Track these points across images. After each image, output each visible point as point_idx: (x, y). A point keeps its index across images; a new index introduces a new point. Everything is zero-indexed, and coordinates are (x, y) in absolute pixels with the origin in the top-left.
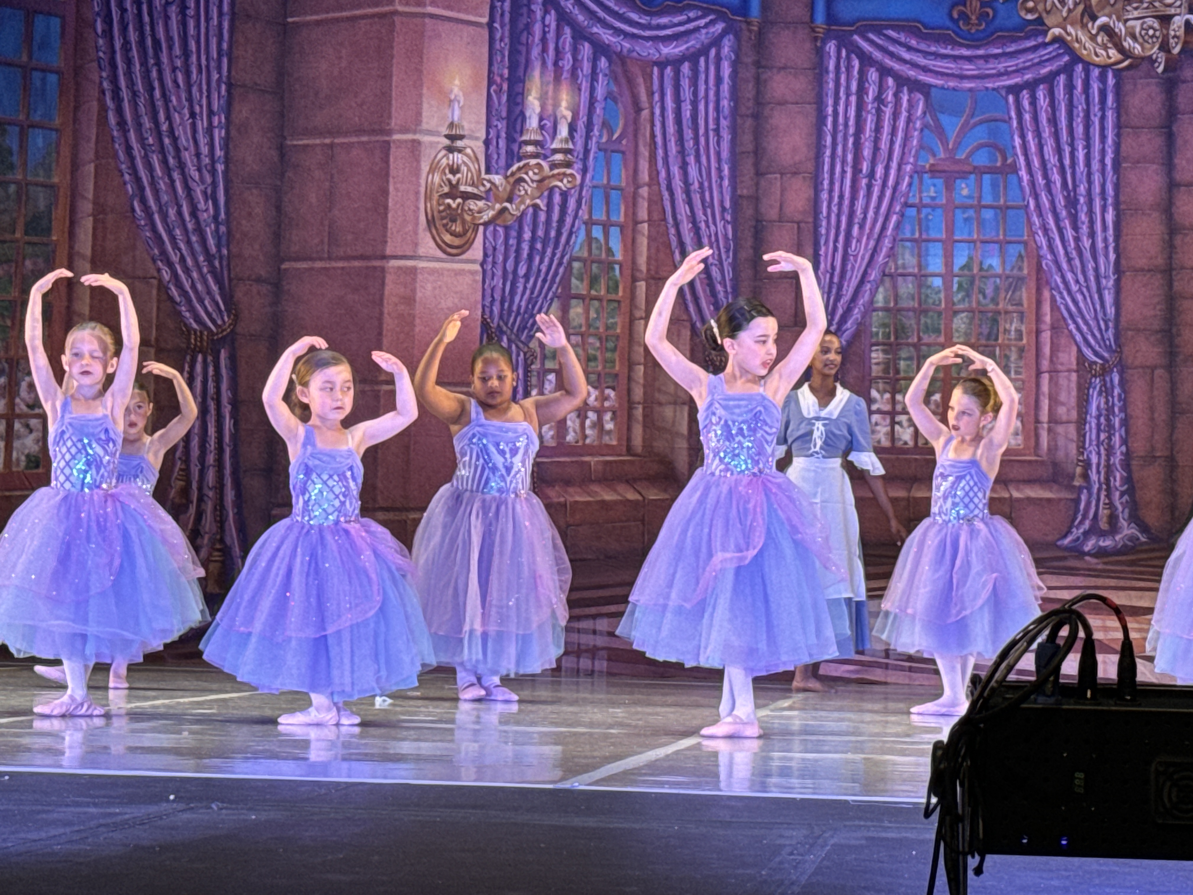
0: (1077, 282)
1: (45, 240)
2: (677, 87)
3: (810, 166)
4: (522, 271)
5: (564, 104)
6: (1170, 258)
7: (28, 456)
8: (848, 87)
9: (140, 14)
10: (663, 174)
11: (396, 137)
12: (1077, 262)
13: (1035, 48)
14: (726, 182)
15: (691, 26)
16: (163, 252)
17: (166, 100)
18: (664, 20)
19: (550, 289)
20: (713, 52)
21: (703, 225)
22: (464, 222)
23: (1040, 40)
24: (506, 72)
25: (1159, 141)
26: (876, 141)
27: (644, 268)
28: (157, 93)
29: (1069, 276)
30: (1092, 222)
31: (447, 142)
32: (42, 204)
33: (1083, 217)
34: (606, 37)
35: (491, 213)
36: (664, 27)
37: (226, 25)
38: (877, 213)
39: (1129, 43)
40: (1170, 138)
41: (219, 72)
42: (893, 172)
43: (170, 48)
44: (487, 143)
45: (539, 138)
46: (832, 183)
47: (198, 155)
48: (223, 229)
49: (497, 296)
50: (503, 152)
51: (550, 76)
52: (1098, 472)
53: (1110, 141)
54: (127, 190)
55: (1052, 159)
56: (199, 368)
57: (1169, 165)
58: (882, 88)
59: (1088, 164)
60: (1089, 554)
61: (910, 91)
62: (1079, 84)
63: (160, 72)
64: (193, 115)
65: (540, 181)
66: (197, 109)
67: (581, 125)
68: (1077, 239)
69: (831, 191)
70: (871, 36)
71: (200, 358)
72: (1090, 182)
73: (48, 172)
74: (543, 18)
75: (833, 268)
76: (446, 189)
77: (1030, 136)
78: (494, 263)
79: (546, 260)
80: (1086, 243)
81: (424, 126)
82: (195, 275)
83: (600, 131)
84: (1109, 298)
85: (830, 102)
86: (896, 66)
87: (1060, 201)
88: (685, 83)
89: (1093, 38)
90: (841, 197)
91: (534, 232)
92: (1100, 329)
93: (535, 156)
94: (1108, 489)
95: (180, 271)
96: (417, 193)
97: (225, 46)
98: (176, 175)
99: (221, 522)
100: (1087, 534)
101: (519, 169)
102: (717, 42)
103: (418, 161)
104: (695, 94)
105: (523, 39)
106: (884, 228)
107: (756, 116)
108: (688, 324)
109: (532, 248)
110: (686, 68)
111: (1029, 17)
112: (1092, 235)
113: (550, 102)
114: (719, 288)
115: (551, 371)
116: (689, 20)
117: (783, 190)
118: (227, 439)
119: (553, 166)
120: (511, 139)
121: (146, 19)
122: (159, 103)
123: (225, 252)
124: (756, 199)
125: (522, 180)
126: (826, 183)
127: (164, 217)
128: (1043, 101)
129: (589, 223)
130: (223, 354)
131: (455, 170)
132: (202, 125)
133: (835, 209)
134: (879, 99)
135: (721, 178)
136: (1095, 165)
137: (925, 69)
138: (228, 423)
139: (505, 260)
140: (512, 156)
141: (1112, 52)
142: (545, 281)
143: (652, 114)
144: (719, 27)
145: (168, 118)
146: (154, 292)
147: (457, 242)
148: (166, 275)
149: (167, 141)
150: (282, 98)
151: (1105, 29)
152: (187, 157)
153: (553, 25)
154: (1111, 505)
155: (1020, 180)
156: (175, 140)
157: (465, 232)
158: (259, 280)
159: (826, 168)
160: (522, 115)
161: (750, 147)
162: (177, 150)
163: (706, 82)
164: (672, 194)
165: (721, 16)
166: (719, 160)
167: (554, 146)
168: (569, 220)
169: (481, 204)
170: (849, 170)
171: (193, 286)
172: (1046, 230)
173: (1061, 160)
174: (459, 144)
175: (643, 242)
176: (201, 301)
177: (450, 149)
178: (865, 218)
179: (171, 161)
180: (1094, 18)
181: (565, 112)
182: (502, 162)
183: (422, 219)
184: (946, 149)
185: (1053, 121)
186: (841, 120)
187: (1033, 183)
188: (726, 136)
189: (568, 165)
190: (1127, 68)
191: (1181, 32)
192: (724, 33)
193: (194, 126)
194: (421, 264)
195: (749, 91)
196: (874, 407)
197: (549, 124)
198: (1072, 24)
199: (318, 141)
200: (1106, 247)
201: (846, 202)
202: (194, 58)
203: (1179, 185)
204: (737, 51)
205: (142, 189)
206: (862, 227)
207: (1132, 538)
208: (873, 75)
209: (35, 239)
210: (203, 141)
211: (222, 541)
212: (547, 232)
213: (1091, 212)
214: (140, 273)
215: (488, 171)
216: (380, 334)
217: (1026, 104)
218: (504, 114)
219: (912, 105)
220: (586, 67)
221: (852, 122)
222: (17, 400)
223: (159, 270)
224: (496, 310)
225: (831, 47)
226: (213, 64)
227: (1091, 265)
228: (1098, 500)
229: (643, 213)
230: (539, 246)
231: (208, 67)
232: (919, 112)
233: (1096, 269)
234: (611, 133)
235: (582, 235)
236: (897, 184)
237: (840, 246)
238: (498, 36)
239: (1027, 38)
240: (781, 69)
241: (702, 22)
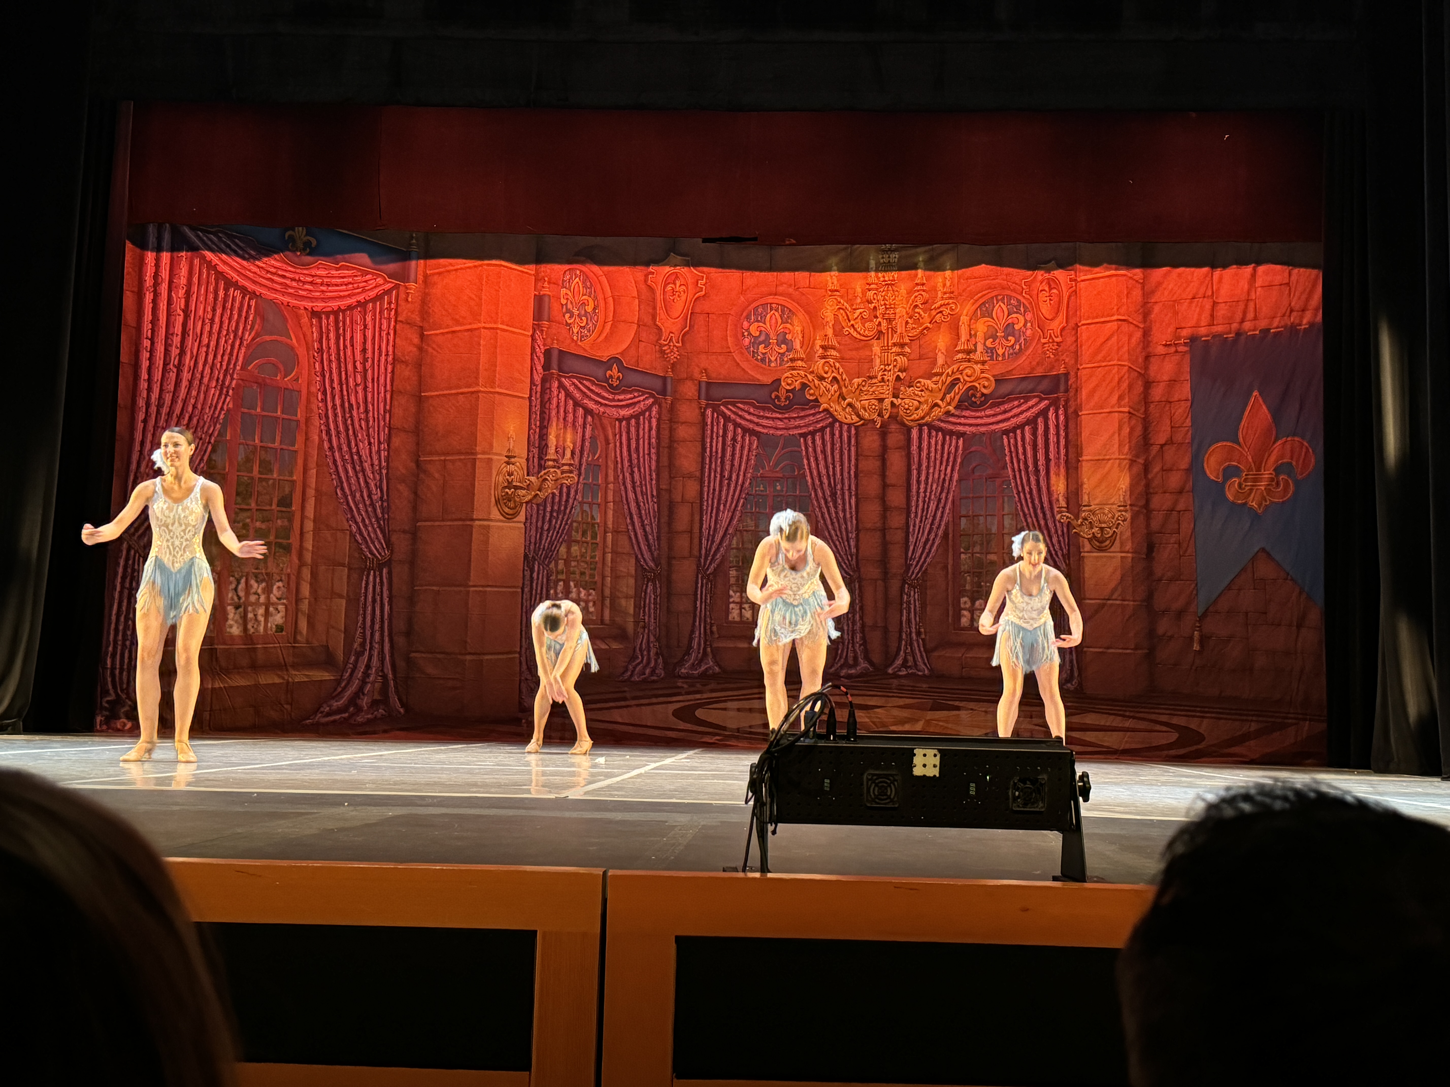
0: (837, 535)
1: (288, 510)
2: (628, 432)
3: (698, 474)
4: (546, 528)
5: (569, 440)
6: (884, 523)
7: (276, 626)
8: (717, 433)
9: (341, 391)
10: (621, 477)
11: (479, 456)
12: (836, 525)
13: (814, 415)
14: (654, 482)
15: (636, 400)
16: (353, 517)
17: (355, 436)
18: (621, 397)
19: (561, 536)
20: (647, 413)
21: (642, 504)
22: (515, 501)
23: (817, 410)
24: (538, 423)
25: (878, 463)
26: (732, 460)
27: (610, 526)
28: (351, 432)
29: (832, 532)
30: (844, 504)
31: (507, 459)
32: (287, 490)
33: (839, 501)
34: (591, 405)
35: (530, 497)
36: (622, 401)
37: (388, 396)
38: (732, 499)
39: (862, 412)
40: (884, 461)
41: (384, 421)
42: (741, 478)
43: (358, 409)
44: (528, 460)
45: (555, 457)
46: (709, 482)
47: (372, 465)
48: (385, 504)
49: (533, 540)
50: (536, 464)
51: (561, 425)
52: (848, 634)
53: (853, 462)
54: (333, 484)
55: (823, 471)
56: (371, 578)
57: (883, 475)
58: (735, 434)
59: (842, 474)
60: (843, 677)
61: (750, 436)
62: (837, 433)
63: (352, 420)
64: (370, 444)
65: (555, 480)
66: (372, 440)
67: (577, 451)
68: (837, 513)
69: (709, 487)
70: (729, 406)
71: (372, 572)
72: (843, 484)
73: (291, 474)
74: (558, 395)
75: (710, 527)
76: (506, 484)
77: (812, 459)
78: (531, 523)
79: (559, 522)
80: (841, 515)
81: (494, 451)
82: (370, 529)
83: (588, 455)
84: (852, 543)
85: (708, 440)
86: (743, 422)
87: (828, 493)
88: (633, 430)
89: (844, 409)
90: (714, 490)
91: (552, 507)
92: (848, 559)
93: (554, 467)
94: (853, 643)
95: (362, 527)
96: (490, 486)
97: (388, 407)
98: (360, 475)
99: (382, 660)
100: (842, 667)
101: (545, 474)
102: (649, 409)
103: (491, 469)
104: (638, 435)
105: (547, 406)
106: (736, 506)
107: (670, 447)
108: (634, 556)
109: (551, 515)
110: (633, 421)
111: (811, 398)
112: (844, 511)
113: (561, 439)
114: (650, 537)
115: (560, 580)
116: (635, 397)
117: (684, 486)
118: (386, 617)
119: (562, 473)
120: (540, 458)
121: (345, 393)
122: (352, 438)
123: (386, 516)
124: (669, 491)
125: (547, 479)
126: (706, 482)
127: (354, 497)
128: (818, 442)
129: (582, 503)
130: (385, 571)
131: (510, 474)
132: (375, 449)
133: (711, 496)
134: (734, 439)
135: (651, 480)
136: (846, 475)
137: (757, 424)
138: (387, 608)
139: (537, 522)
140: (541, 467)
141: (854, 417)
142: (558, 532)
143: (615, 446)
144: (651, 400)
145: (356, 445)
146: (348, 537)
147: (511, 512)
148: (354, 528)
149: (355, 457)
150: (418, 435)
151: (850, 405)
152: (366, 465)
153: (563, 399)
154: (854, 651)
155: (807, 482)
156: (360, 457)
157: (516, 507)
158: (404, 532)
159: (706, 474)
160: (546, 445)
161: (666, 464)
162: (361, 462)
163: (644, 429)
164: (626, 488)
165: (652, 396)
166: (650, 470)
167: (563, 462)
168: (571, 501)
169: (524, 492)
170: (718, 476)
171: (369, 535)
172: (820, 508)
173: (828, 472)
174: (513, 460)
175: (610, 513)
176: (373, 543)
177: (508, 463)
178: (726, 501)
179: (358, 468)
180: (844, 399)
181: (569, 444)
182: (536, 470)
183: (493, 499)
184: (769, 465)
185: (824, 452)
186: (714, 449)
187: (813, 483)
188: (654, 457)
189: (571, 472)
190: (862, 425)
191: (889, 407)
192: (653, 404)
193: (370, 449)
194: (492, 524)
195: (665, 433)
196: (731, 600)
197: (561, 451)
198: (833, 402)
199: (437, 458)
200: (851, 517)
201: (717, 493)
202: (371, 414)
203: (889, 486)
204: (659, 413)
205: (342, 483)
206: (725, 506)
207: (866, 669)
208: (731, 427)
209: (284, 509)
210: (375, 457)
211: (382, 671)
212: (559, 508)
213: (843, 499)
214: (339, 528)
215: (528, 475)
216: (470, 560)
217: (810, 443)
218: (537, 445)
219: (750, 444)
220: (580, 421)
221: (720, 451)
222: (272, 595)
223: (350, 526)
224: (532, 547)
225: (709, 412)
226: (380, 417)
227: (843, 527)
228: (848, 648)
229: (610, 498)
230: (555, 514)
231: (378, 418)
232: (755, 447)
233: (846, 529)
234: (594, 456)
235: (578, 509)
236: (743, 483)
237: (714, 515)
238: (534, 404)
239: (811, 408)
240: (683, 423)
241: (642, 398)
